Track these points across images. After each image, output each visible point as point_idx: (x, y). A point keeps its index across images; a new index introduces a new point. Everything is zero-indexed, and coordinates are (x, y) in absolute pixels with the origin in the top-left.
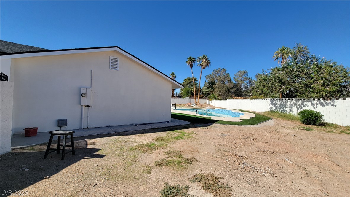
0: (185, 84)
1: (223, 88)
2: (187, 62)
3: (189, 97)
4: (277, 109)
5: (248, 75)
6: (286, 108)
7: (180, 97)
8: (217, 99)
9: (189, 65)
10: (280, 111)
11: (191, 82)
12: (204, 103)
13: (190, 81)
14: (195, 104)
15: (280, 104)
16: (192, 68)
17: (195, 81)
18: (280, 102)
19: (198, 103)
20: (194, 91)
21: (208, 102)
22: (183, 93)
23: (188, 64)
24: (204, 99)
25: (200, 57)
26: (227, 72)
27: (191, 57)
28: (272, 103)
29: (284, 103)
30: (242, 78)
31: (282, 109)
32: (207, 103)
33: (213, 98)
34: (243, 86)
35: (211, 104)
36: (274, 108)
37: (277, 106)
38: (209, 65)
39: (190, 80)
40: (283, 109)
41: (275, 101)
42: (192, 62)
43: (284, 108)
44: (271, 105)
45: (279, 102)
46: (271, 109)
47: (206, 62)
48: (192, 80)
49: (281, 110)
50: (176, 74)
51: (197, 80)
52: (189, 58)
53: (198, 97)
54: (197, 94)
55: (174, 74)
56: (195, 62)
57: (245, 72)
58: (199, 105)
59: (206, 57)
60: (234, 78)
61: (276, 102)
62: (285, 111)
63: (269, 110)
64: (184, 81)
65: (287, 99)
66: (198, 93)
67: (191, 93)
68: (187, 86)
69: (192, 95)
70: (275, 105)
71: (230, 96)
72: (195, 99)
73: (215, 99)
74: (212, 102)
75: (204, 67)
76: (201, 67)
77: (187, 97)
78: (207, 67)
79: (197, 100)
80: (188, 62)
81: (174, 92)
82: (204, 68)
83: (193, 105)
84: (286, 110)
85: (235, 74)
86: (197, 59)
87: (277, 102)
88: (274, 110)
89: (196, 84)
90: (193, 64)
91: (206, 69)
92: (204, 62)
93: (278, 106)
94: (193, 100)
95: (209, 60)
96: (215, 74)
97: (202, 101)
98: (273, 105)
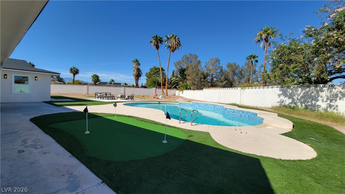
0: (151, 74)
1: (198, 75)
2: (151, 42)
3: (155, 88)
4: (295, 103)
5: (220, 64)
6: (317, 101)
7: (145, 87)
8: (188, 89)
9: (155, 46)
10: (302, 106)
11: (158, 72)
12: (172, 94)
13: (156, 71)
14: (162, 96)
15: (302, 95)
16: (158, 50)
17: (162, 70)
18: (302, 91)
19: (166, 95)
20: (161, 81)
21: (177, 92)
22: (148, 84)
23: (153, 44)
24: (172, 89)
25: (168, 36)
26: (198, 59)
27: (157, 36)
28: (285, 94)
29: (313, 92)
30: (214, 67)
31: (308, 102)
32: (177, 95)
33: (184, 88)
34: (214, 76)
35: (181, 95)
36: (288, 101)
37: (295, 98)
38: (180, 48)
39: (156, 69)
40: (309, 104)
41: (292, 90)
42: (158, 42)
43: (311, 101)
44: (282, 97)
45: (300, 92)
46: (283, 102)
47: (175, 42)
48: (159, 70)
49: (305, 105)
50: (140, 62)
51: (164, 70)
52: (154, 37)
53: (165, 88)
54: (164, 85)
55: (137, 61)
56: (163, 42)
57: (218, 61)
58: (167, 97)
59: (175, 37)
60: (205, 66)
61: (293, 92)
62: (314, 107)
63: (278, 104)
64: (150, 70)
65: (321, 85)
66: (165, 83)
67: (157, 84)
68: (153, 76)
69: (158, 85)
70: (291, 97)
71: (206, 85)
72: (162, 90)
73: (187, 89)
74: (182, 93)
75: (173, 49)
76: (169, 48)
77: (153, 88)
78: (177, 49)
79: (165, 91)
80: (154, 41)
81: (138, 82)
82: (173, 51)
83: (159, 97)
84: (318, 105)
85: (206, 62)
86: (165, 39)
87: (297, 91)
88: (288, 105)
89: (163, 74)
90: (159, 44)
91: (175, 52)
92: (173, 42)
93: (298, 99)
94: (159, 91)
95: (179, 41)
96: (185, 61)
97: (171, 92)
98: (286, 97)
